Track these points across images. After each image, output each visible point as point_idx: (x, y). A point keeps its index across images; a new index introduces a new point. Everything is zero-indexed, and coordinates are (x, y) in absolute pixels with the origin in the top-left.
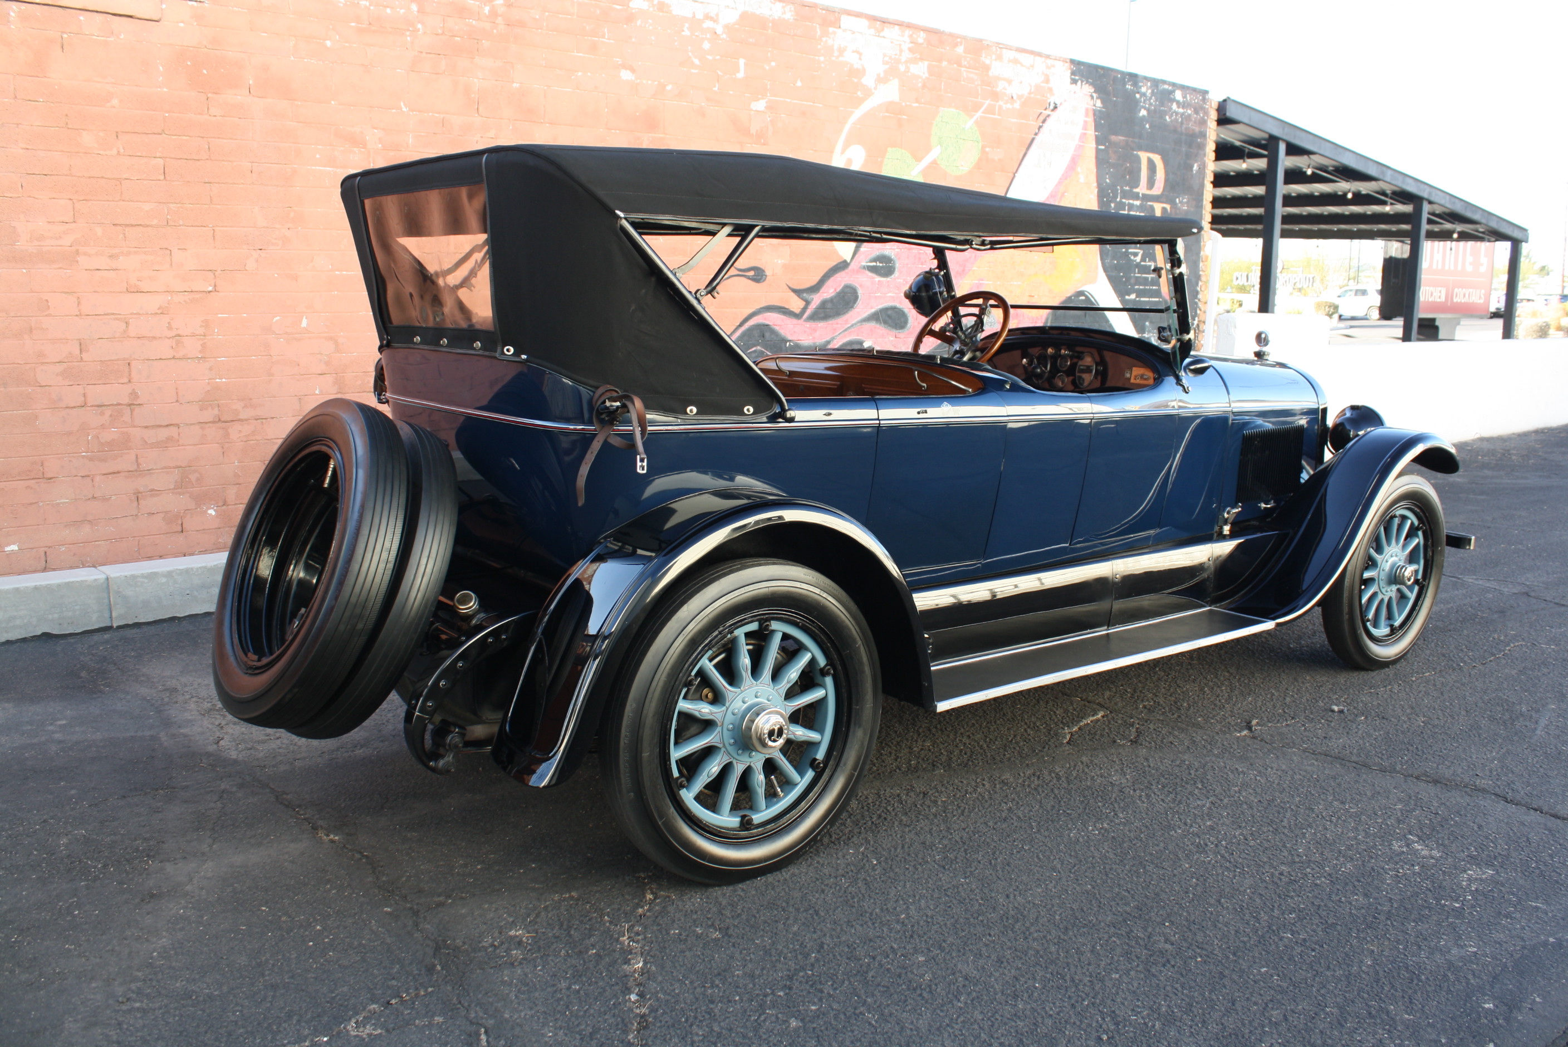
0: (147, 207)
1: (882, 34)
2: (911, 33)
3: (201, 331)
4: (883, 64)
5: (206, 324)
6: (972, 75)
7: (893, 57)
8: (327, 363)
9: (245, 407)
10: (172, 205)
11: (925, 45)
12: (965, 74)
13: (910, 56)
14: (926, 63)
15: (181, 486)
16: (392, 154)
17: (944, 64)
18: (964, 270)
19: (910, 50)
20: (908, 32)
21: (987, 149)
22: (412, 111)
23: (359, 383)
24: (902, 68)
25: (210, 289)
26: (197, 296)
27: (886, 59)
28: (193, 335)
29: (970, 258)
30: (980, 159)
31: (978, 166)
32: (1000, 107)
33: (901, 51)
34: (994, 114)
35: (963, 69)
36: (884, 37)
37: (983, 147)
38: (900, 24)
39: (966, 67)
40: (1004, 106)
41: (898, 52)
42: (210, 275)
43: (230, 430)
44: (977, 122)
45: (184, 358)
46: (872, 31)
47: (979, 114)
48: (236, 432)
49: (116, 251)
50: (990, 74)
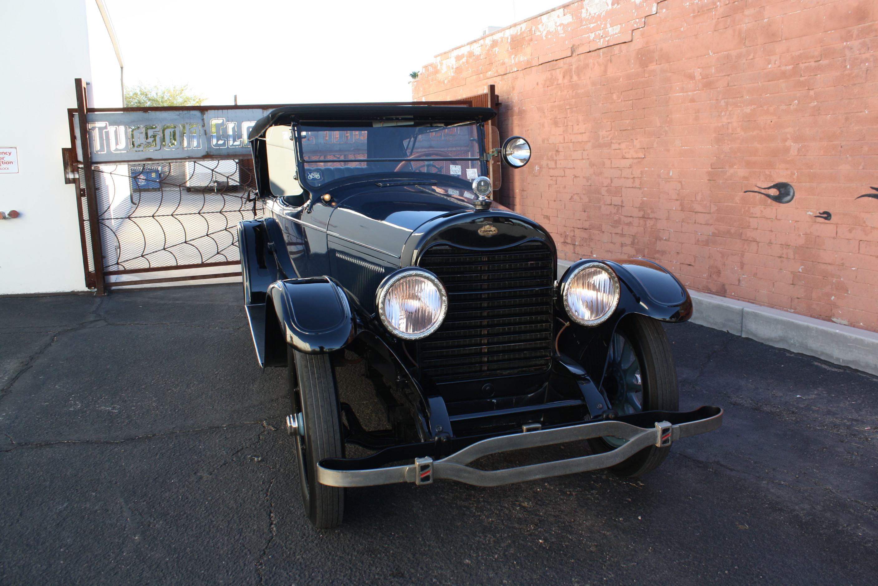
0: (628, 122)
3: (640, 176)
5: (642, 173)
8: (678, 194)
9: (651, 212)
10: (634, 120)
15: (633, 243)
16: (705, 80)
22: (714, 54)
23: (689, 206)
25: (643, 156)
26: (640, 160)
28: (638, 178)
42: (643, 150)
43: (647, 222)
45: (635, 188)
48: (649, 223)
49: (620, 141)
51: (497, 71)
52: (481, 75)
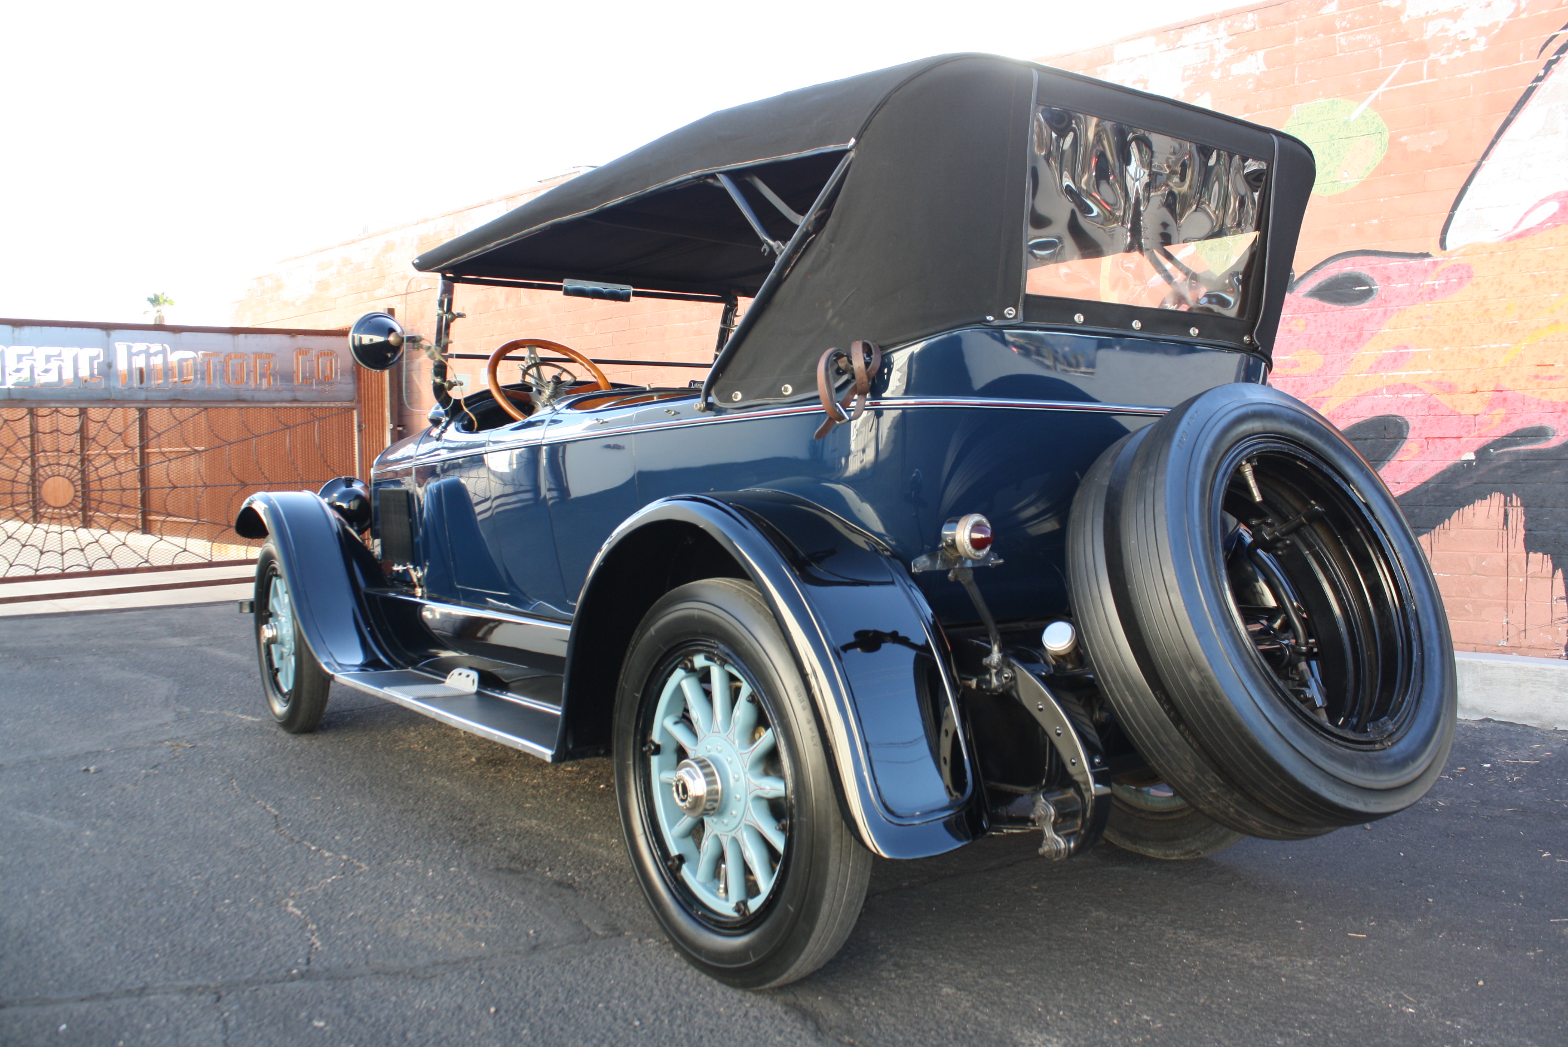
1: (1179, 45)
2: (1229, 22)
4: (1183, 80)
6: (1359, 37)
7: (1199, 66)
11: (1258, 29)
12: (1343, 41)
13: (1230, 53)
14: (1261, 54)
17: (1297, 41)
18: (1360, 335)
19: (1229, 46)
20: (1222, 25)
21: (1403, 139)
24: (1216, 75)
27: (1189, 72)
29: (1372, 314)
30: (1387, 158)
31: (1382, 170)
32: (1433, 64)
33: (1213, 53)
34: (1422, 79)
35: (1337, 35)
36: (1184, 47)
37: (1393, 141)
38: (1209, 20)
39: (1345, 29)
40: (1443, 60)
41: (1208, 58)
44: (1375, 105)
46: (1164, 46)
47: (1382, 88)
50: (1404, 19)
51: (393, 289)
52: (365, 295)
